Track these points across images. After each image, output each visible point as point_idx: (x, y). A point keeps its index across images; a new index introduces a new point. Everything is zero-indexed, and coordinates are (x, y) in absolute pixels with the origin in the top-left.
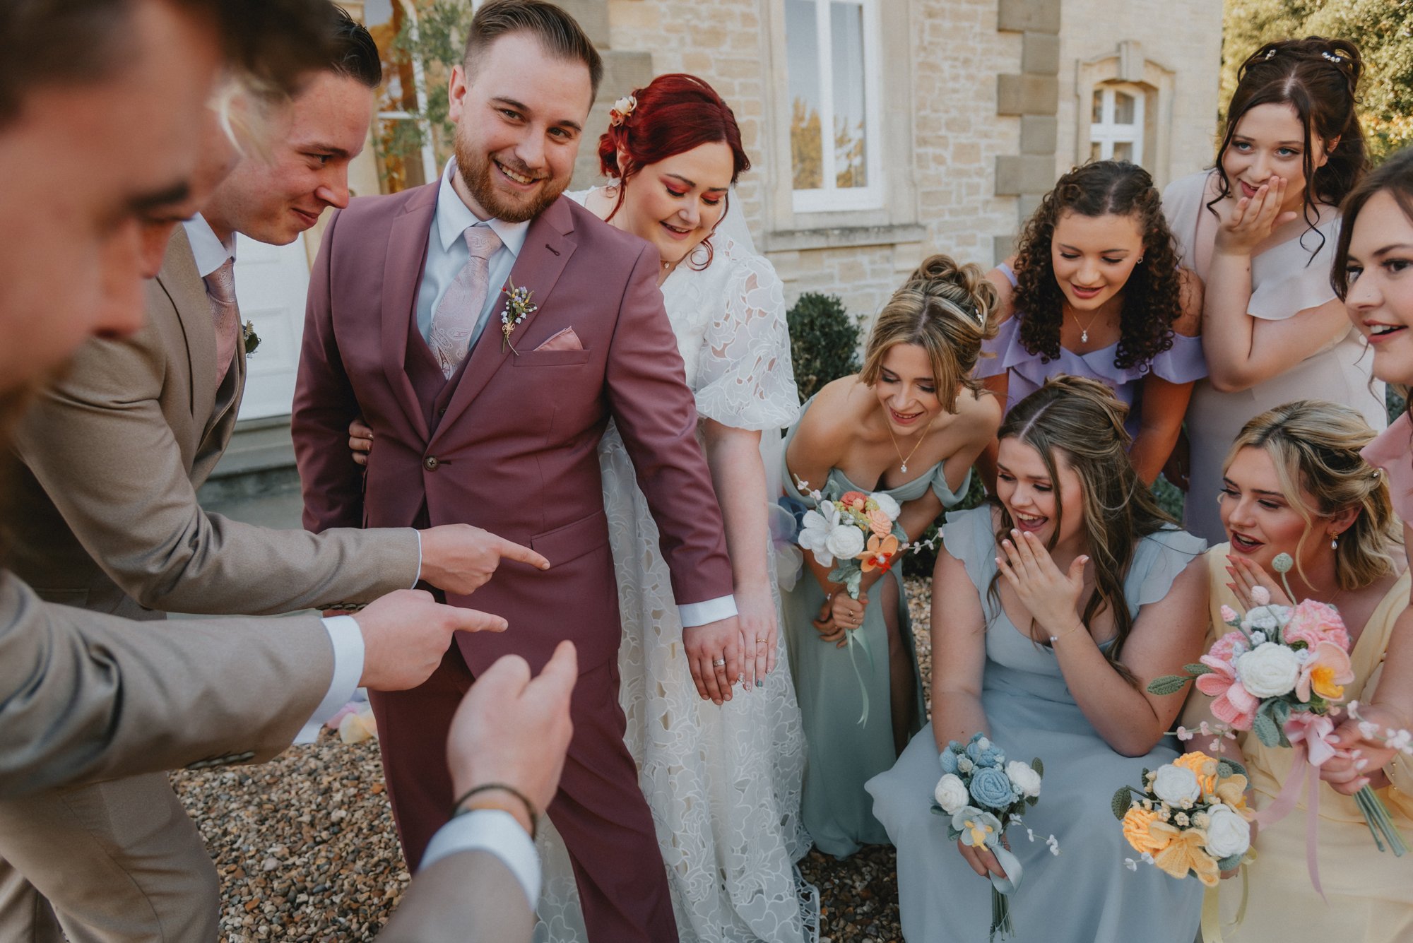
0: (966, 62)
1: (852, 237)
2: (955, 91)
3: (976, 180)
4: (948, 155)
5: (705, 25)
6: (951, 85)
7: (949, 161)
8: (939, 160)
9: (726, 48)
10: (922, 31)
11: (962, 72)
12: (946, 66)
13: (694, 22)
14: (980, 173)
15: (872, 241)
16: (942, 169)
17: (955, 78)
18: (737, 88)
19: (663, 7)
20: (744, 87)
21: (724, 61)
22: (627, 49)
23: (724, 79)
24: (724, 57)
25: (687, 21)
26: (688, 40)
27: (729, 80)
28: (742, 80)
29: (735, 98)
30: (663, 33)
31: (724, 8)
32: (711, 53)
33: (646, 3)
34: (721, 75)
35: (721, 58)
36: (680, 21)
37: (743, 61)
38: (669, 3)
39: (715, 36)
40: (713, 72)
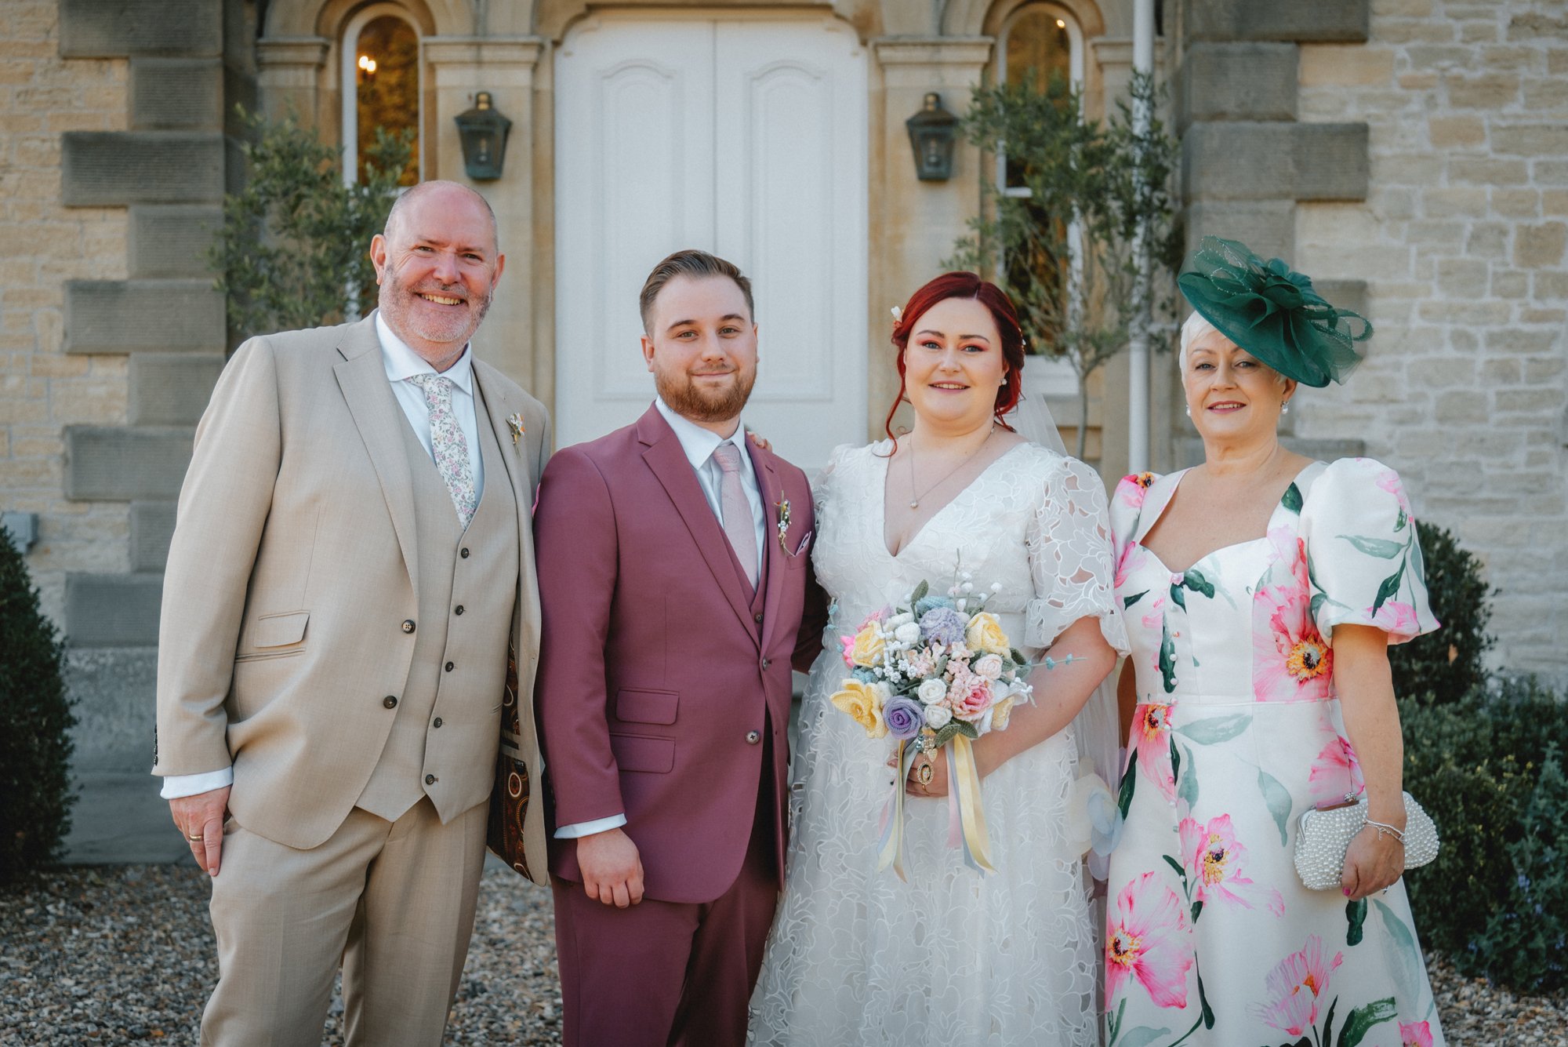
5: (1478, 74)
9: (1515, 108)
13: (1456, 71)
18: (1531, 171)
19: (1401, 51)
20: (1545, 169)
21: (1509, 128)
22: (1326, 119)
23: (1505, 158)
24: (1510, 122)
25: (1444, 70)
26: (1443, 98)
27: (1515, 158)
28: (1542, 158)
29: (1526, 187)
30: (1397, 90)
31: (1515, 46)
32: (1484, 116)
33: (1371, 47)
34: (1503, 151)
35: (1503, 124)
36: (1430, 71)
37: (1549, 128)
38: (1412, 44)
39: (1495, 91)
40: (1485, 147)
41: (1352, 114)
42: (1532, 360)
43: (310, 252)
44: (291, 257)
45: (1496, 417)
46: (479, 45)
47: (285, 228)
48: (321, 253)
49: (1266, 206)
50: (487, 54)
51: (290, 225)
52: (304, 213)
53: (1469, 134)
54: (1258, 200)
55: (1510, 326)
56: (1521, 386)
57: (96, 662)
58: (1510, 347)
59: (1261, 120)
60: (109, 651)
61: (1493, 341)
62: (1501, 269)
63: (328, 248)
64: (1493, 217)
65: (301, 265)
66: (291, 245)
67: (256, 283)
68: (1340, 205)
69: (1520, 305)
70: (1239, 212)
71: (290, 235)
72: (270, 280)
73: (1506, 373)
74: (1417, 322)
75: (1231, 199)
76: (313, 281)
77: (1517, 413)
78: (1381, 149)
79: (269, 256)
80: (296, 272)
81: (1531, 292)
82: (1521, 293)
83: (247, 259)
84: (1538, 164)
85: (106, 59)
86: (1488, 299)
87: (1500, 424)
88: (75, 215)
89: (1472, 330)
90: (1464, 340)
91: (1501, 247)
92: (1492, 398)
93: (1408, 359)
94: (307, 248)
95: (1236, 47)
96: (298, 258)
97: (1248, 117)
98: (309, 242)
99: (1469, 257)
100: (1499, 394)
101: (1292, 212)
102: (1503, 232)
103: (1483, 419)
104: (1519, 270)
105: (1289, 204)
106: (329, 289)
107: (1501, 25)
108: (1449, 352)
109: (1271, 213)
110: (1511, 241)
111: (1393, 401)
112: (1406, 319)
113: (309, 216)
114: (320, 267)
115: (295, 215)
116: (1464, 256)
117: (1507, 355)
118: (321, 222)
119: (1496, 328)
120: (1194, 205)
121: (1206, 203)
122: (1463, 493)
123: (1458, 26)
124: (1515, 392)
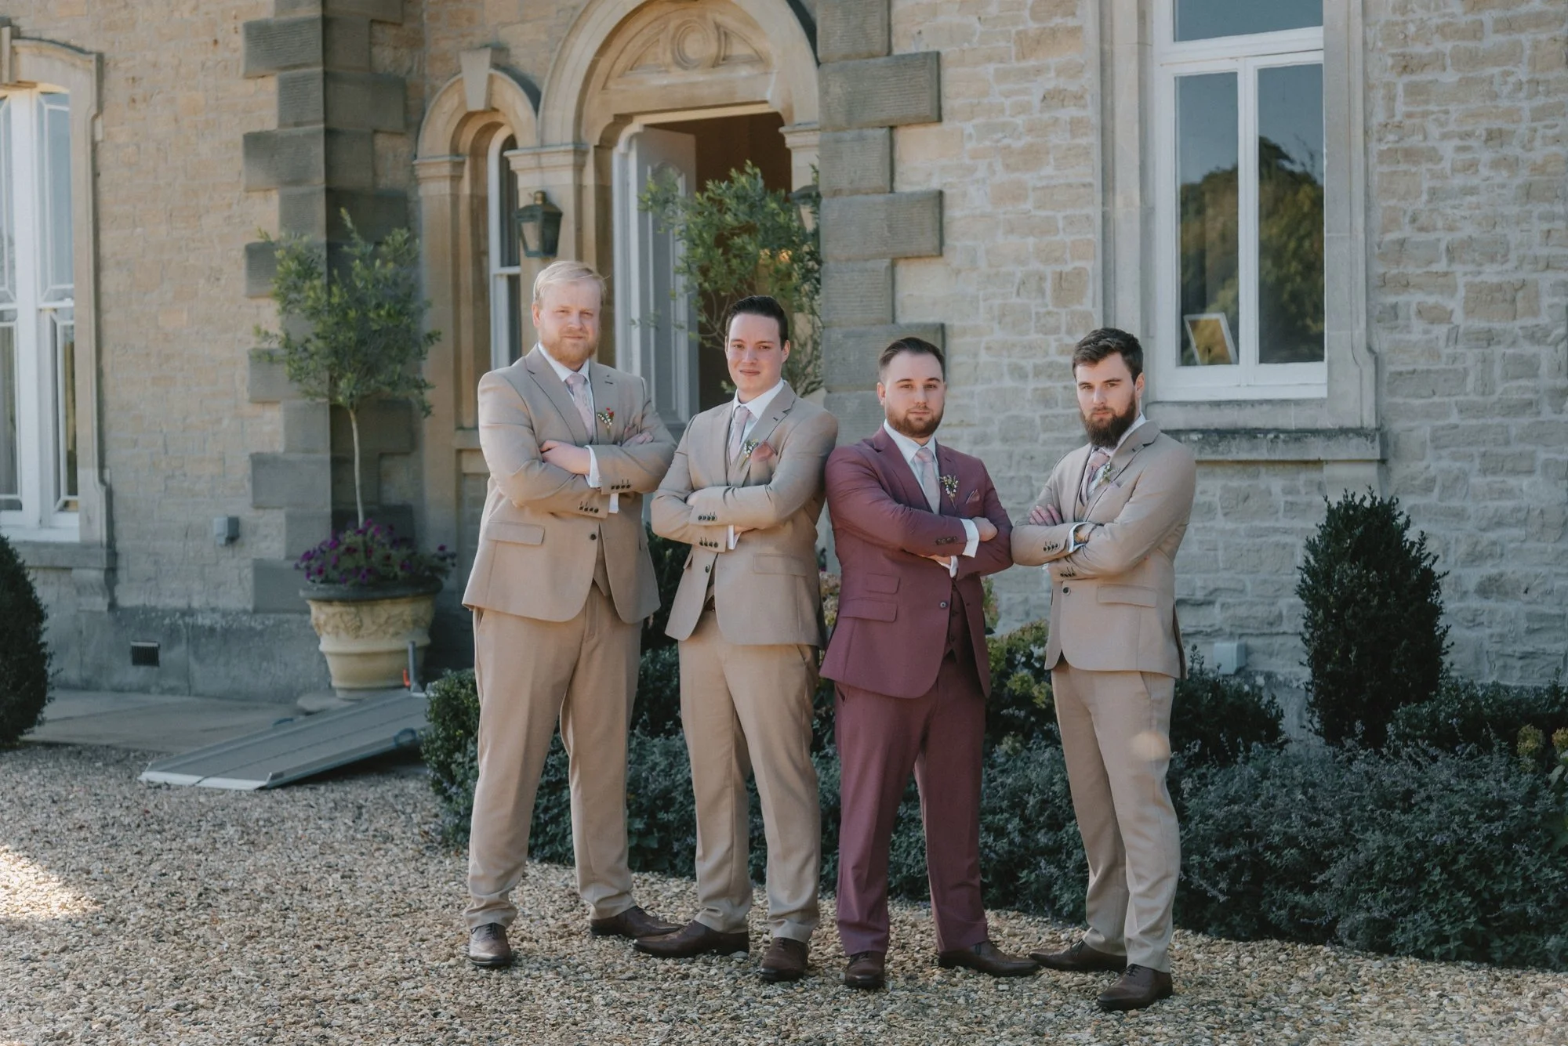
0: (1494, 137)
1: (1222, 446)
2: (1472, 191)
3: (1528, 349)
4: (1455, 305)
5: (1018, 144)
6: (1458, 181)
7: (1458, 318)
8: (1435, 316)
9: (1048, 170)
10: (1391, 98)
11: (1486, 156)
12: (1448, 148)
13: (1006, 141)
14: (1534, 336)
15: (1263, 454)
16: (1441, 330)
17: (1471, 166)
18: (1061, 224)
19: (968, 128)
20: (1070, 221)
21: (1043, 188)
22: (916, 188)
23: (1043, 213)
24: (1044, 183)
25: (998, 141)
26: (999, 167)
27: (1050, 213)
28: (1069, 212)
29: (1058, 238)
30: (967, 161)
31: (1046, 116)
32: (1030, 178)
33: (946, 125)
34: (1039, 207)
35: (1039, 184)
36: (987, 143)
37: (1070, 186)
38: (975, 121)
39: (1032, 156)
40: (1028, 205)
41: (935, 184)
42: (1065, 388)
45: (1043, 437)
46: (539, 154)
49: (870, 265)
50: (545, 160)
53: (1016, 193)
55: (1048, 359)
56: (1059, 410)
57: (263, 623)
58: (1050, 377)
59: (867, 194)
60: (272, 616)
61: (1038, 372)
62: (1042, 310)
64: (1035, 265)
68: (927, 260)
69: (1056, 340)
70: (853, 271)
73: (1046, 399)
74: (984, 357)
75: (848, 260)
77: (1056, 434)
78: (955, 213)
81: (1064, 329)
82: (1056, 330)
84: (1065, 217)
85: (268, 190)
86: (1034, 336)
87: (1045, 443)
88: (254, 302)
89: (1023, 363)
90: (1018, 372)
91: (1041, 292)
92: (1038, 421)
93: (979, 388)
95: (848, 135)
97: (856, 192)
99: (1018, 300)
100: (1044, 418)
101: (889, 268)
102: (1042, 278)
103: (1034, 440)
104: (1055, 310)
105: (886, 262)
107: (1036, 99)
108: (1008, 383)
109: (874, 271)
110: (1048, 286)
111: (969, 425)
112: (976, 355)
116: (1014, 300)
117: (1049, 384)
119: (1039, 361)
120: (824, 266)
121: (833, 264)
122: (1019, 503)
123: (1008, 102)
124: (1056, 416)
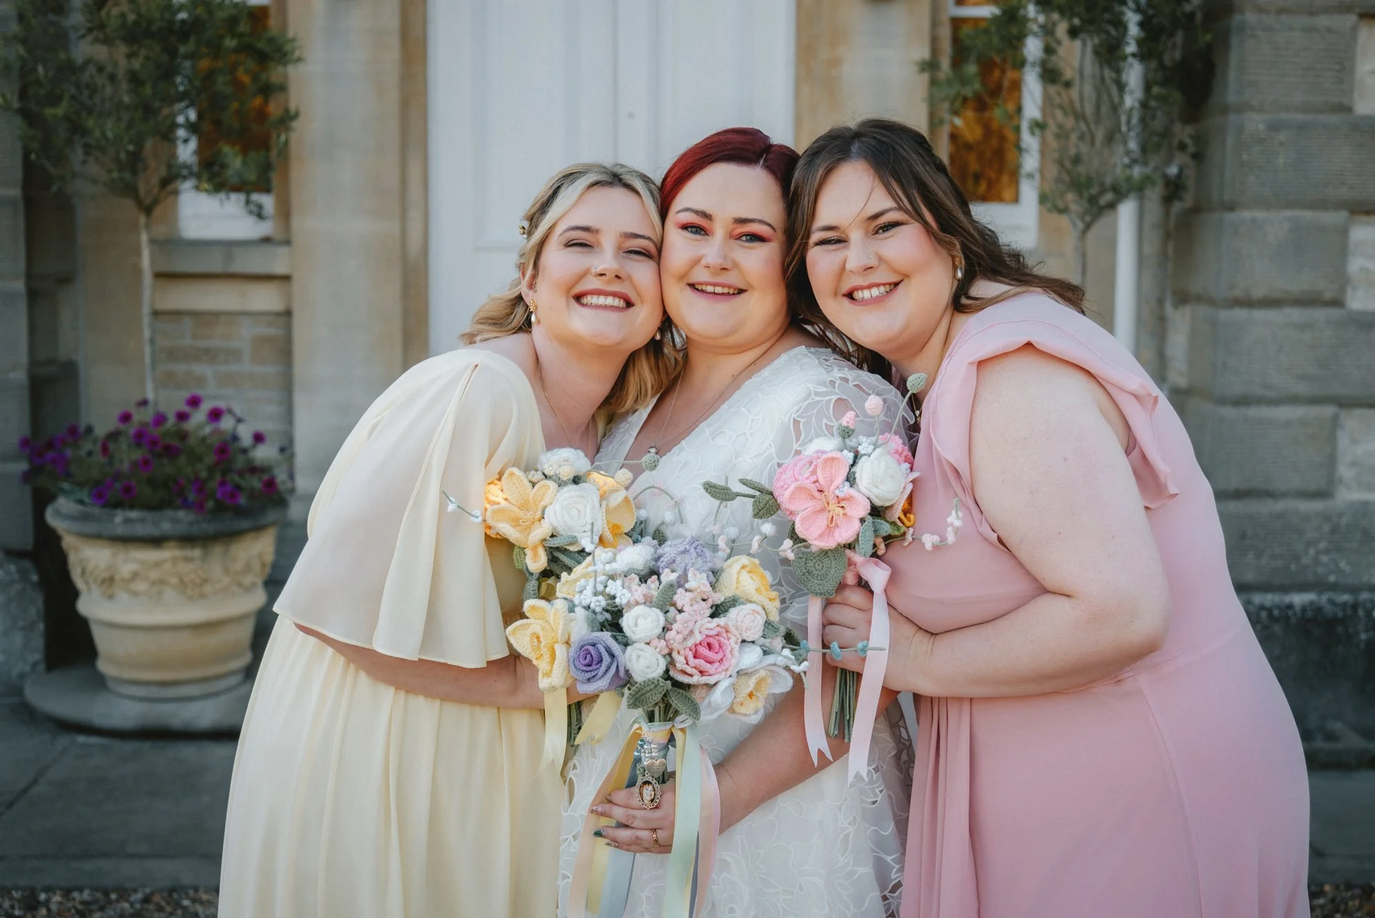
43: (123, 63)
44: (101, 69)
47: (90, 30)
48: (137, 64)
49: (1323, 21)
51: (97, 28)
52: (115, 11)
54: (1312, 13)
63: (147, 58)
65: (112, 78)
66: (100, 52)
67: (55, 100)
70: (1291, 29)
71: (96, 40)
72: (73, 98)
75: (1282, 11)
76: (126, 99)
79: (70, 69)
80: (109, 90)
83: (41, 69)
94: (119, 57)
96: (109, 68)
98: (122, 49)
101: (1354, 29)
105: (1351, 19)
106: (148, 111)
109: (1329, 30)
113: (123, 15)
114: (135, 80)
115: (103, 13)
118: (136, 23)
120: (1236, 19)
121: (1250, 17)
